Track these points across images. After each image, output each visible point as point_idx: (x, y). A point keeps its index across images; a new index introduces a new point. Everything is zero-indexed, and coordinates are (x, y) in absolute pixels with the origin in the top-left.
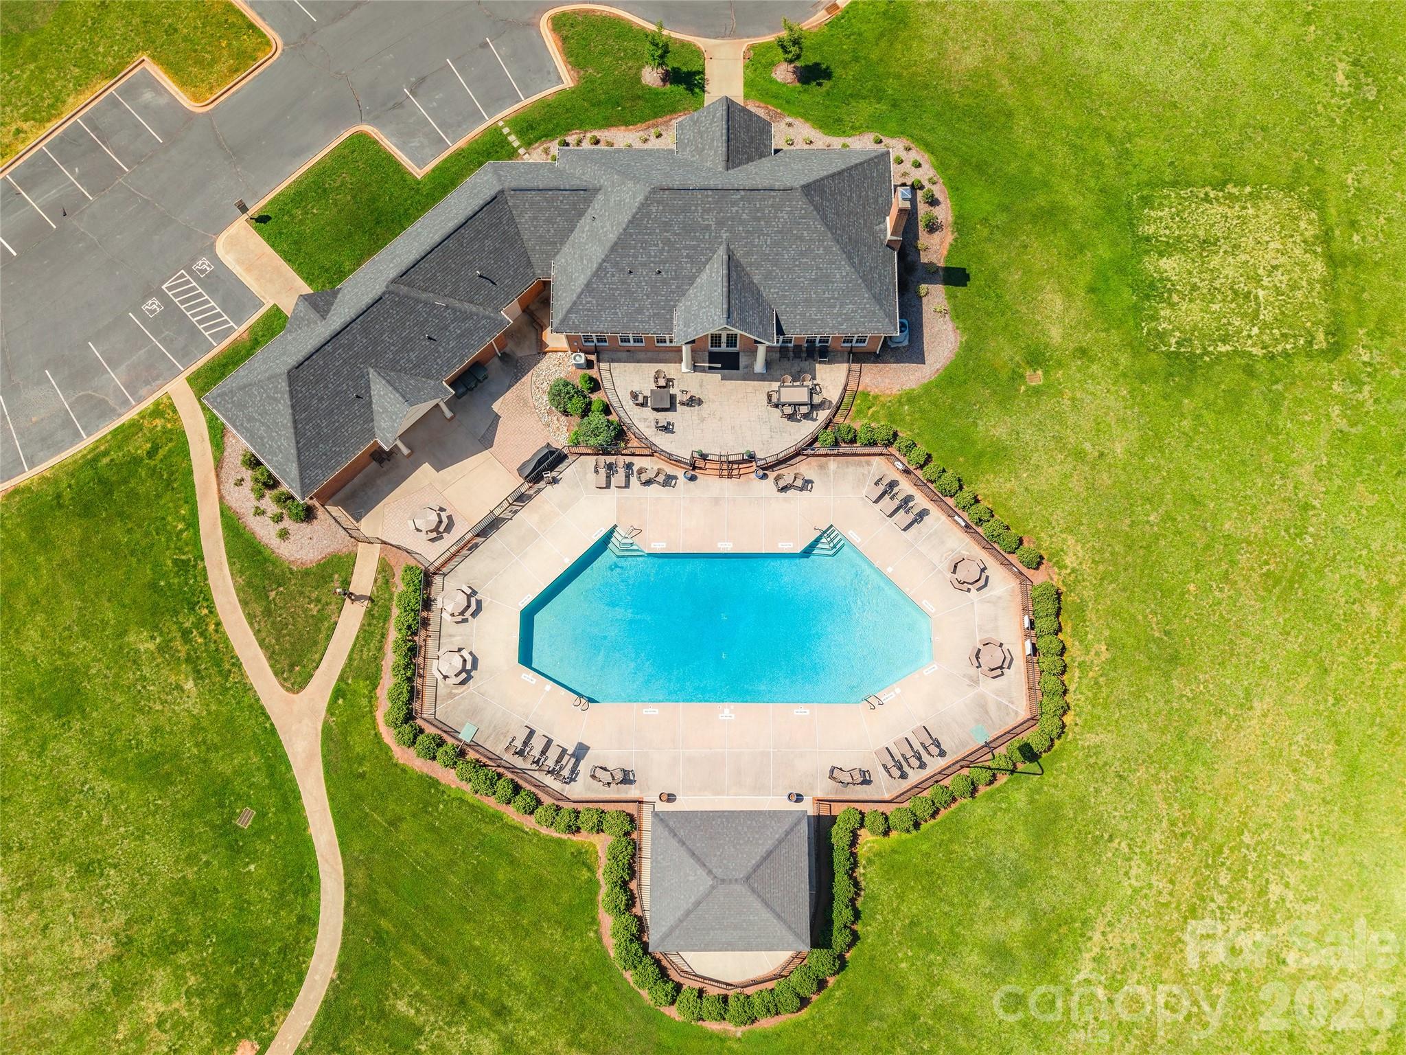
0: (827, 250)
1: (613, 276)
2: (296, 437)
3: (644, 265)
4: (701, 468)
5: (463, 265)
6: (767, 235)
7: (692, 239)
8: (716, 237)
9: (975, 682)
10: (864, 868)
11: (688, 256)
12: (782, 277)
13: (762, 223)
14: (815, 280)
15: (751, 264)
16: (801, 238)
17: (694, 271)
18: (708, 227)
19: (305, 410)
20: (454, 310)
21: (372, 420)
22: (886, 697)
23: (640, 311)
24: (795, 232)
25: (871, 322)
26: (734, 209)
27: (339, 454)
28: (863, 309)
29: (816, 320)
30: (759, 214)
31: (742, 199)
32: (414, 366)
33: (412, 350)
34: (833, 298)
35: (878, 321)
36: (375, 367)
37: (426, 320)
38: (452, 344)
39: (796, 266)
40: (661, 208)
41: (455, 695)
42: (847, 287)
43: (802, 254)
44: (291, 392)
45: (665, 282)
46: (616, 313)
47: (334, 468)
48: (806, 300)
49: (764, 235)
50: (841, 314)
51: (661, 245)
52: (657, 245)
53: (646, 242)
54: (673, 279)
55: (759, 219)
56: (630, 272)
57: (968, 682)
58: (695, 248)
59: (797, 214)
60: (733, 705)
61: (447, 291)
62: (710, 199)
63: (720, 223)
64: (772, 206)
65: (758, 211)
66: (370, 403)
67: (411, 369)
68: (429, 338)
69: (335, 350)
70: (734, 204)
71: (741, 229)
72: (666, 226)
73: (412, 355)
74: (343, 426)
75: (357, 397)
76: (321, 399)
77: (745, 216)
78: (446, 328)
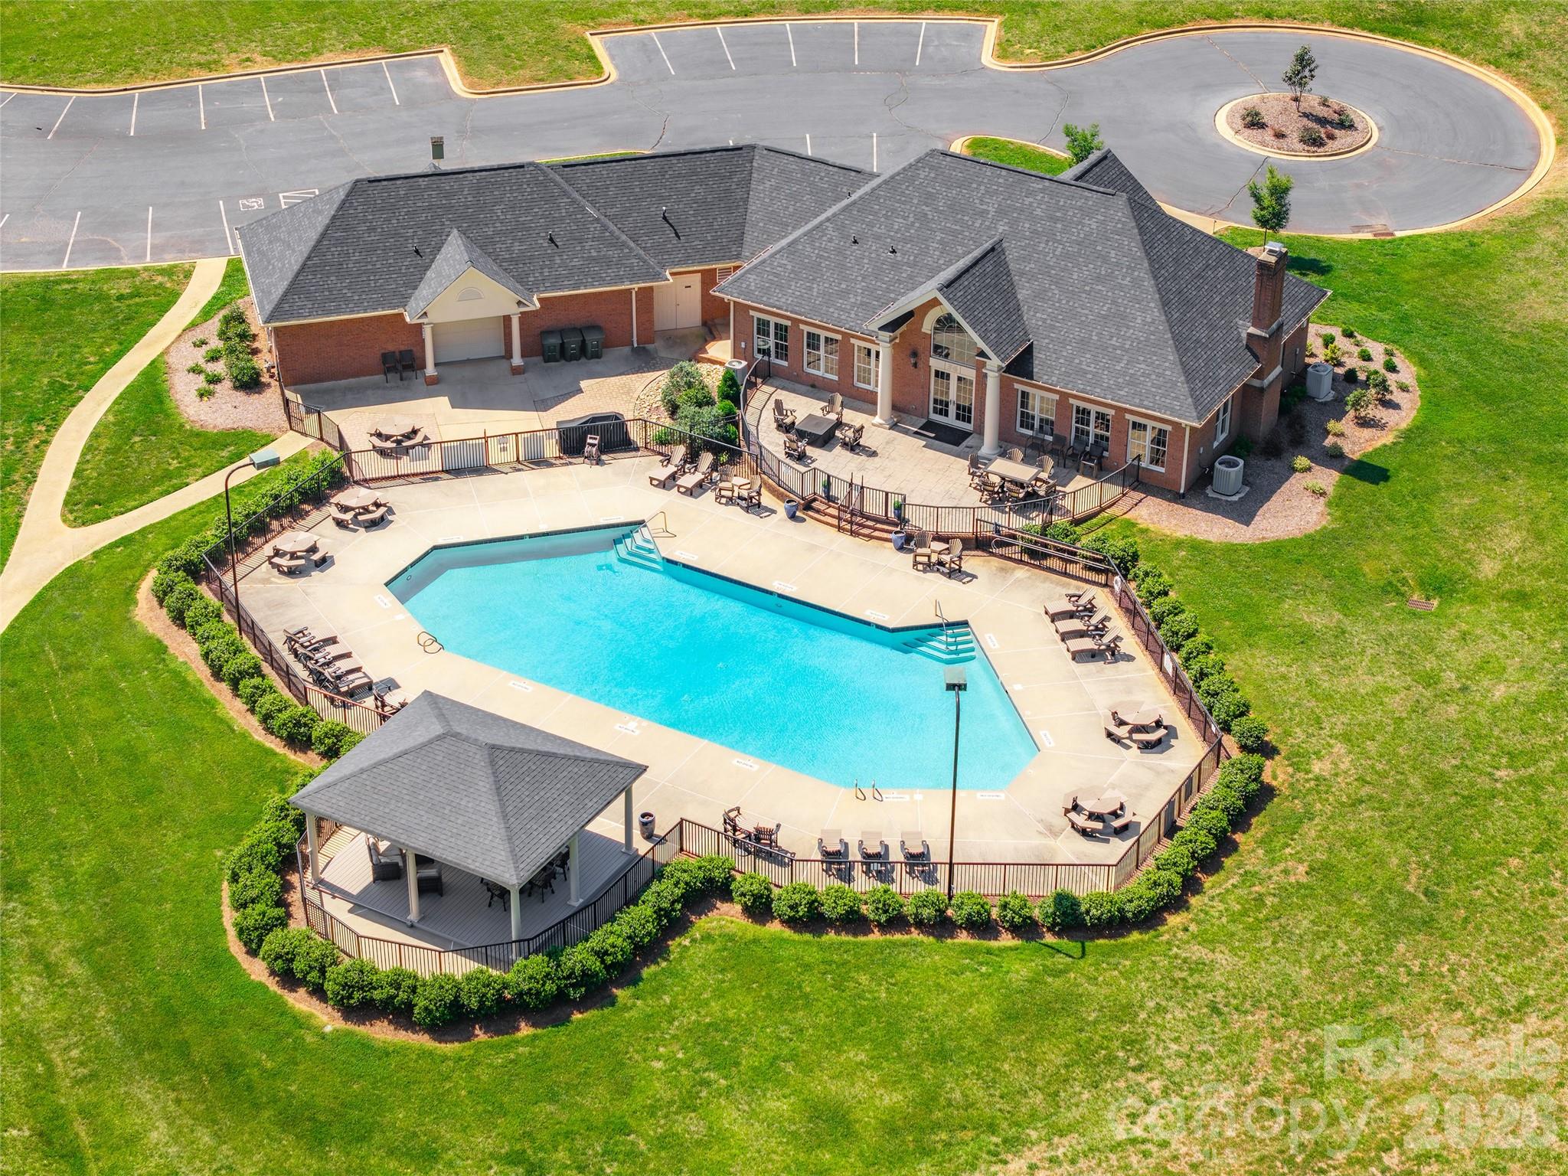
0: (1136, 283)
1: (830, 240)
2: (312, 251)
3: (877, 238)
4: (818, 511)
5: (651, 196)
6: (1059, 242)
7: (956, 222)
8: (989, 228)
9: (1053, 832)
10: (693, 941)
11: (941, 242)
12: (1060, 300)
13: (1059, 226)
14: (1105, 317)
15: (1022, 274)
16: (1105, 259)
17: (941, 262)
18: (983, 213)
19: (345, 230)
20: (605, 228)
21: (415, 288)
22: (890, 796)
23: (844, 294)
24: (1099, 248)
25: (1163, 396)
26: (1027, 201)
27: (347, 300)
28: (1159, 375)
29: (1086, 373)
30: (1058, 214)
31: (1043, 191)
32: (511, 260)
33: (521, 241)
34: (1122, 348)
35: (1176, 398)
36: (463, 232)
37: (562, 219)
38: (576, 262)
39: (1085, 292)
40: (932, 175)
41: (271, 583)
42: (1147, 340)
43: (1099, 279)
44: (344, 202)
45: (895, 266)
46: (811, 289)
47: (329, 313)
48: (1082, 342)
49: (1056, 241)
50: (1125, 374)
51: (912, 219)
52: (905, 218)
53: (894, 211)
54: (908, 264)
55: (1056, 220)
56: (855, 242)
57: (1042, 829)
58: (955, 233)
59: (1110, 226)
60: (645, 723)
61: (610, 212)
62: (1001, 180)
63: (1001, 212)
64: (1080, 209)
65: (1059, 210)
66: (427, 268)
67: (505, 260)
68: (551, 240)
69: (428, 188)
70: (1030, 193)
71: (1027, 225)
72: (929, 198)
73: (517, 247)
74: (374, 273)
75: (417, 251)
76: (371, 229)
77: (1038, 212)
78: (581, 241)
